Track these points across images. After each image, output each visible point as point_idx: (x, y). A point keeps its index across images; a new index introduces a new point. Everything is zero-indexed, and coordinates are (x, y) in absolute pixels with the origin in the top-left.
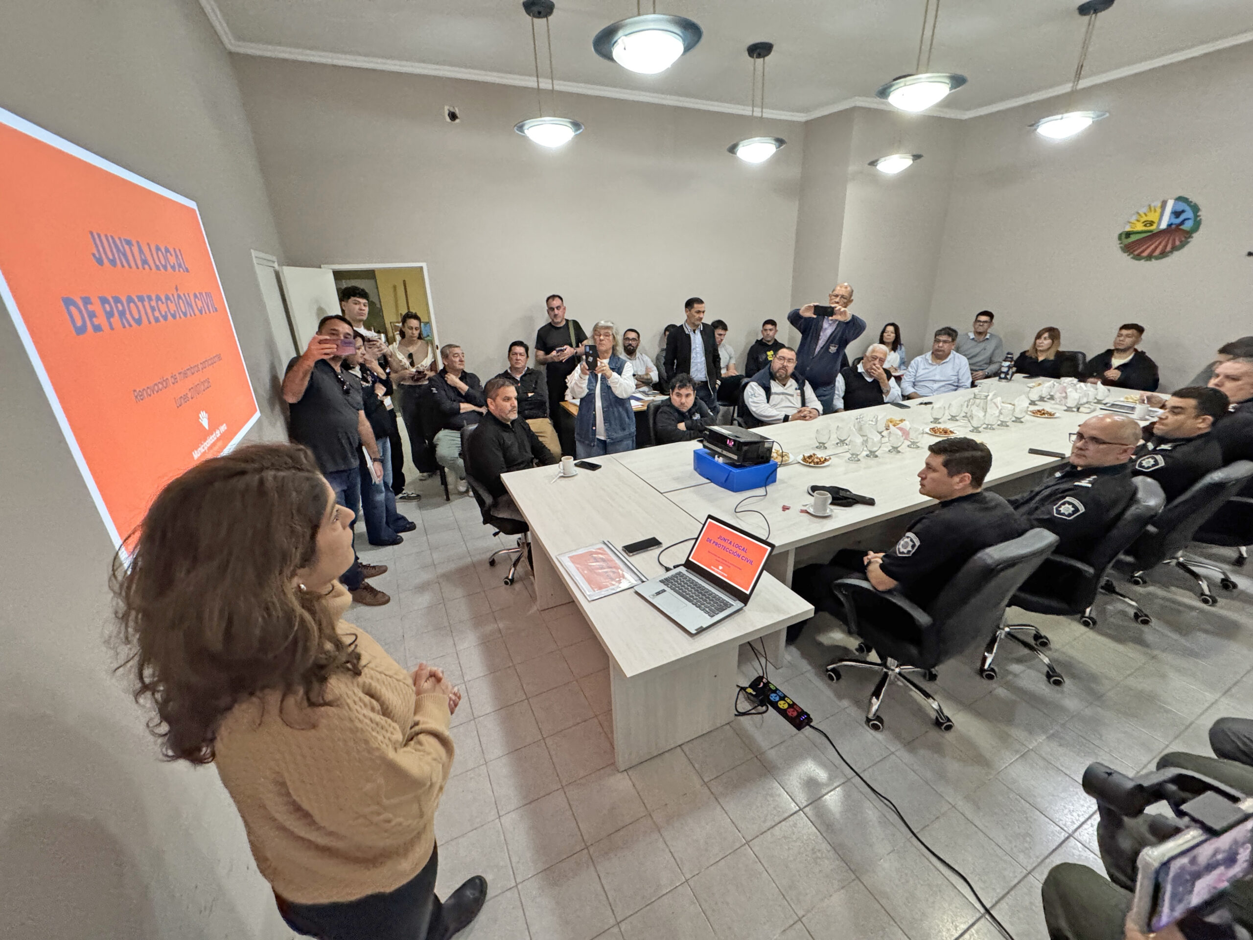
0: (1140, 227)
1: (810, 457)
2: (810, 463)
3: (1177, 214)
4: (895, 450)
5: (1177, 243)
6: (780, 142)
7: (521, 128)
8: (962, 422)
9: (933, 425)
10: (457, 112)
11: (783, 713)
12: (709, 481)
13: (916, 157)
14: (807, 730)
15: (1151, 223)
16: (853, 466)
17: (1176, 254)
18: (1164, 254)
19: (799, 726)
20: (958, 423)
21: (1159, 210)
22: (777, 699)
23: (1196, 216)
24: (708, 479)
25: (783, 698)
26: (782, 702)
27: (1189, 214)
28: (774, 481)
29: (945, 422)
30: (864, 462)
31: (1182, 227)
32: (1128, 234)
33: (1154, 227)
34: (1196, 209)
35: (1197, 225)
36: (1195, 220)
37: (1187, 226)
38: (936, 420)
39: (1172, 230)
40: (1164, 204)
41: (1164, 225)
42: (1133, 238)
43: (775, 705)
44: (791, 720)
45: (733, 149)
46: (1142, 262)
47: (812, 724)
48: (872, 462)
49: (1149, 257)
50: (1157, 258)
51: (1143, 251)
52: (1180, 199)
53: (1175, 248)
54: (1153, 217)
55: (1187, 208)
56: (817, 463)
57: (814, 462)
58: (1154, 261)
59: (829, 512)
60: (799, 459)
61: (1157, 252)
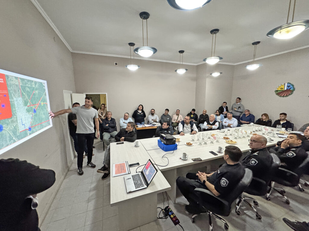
0: (279, 89)
1: (188, 143)
3: (288, 87)
4: (212, 142)
5: (290, 93)
6: (186, 70)
7: (126, 66)
9: (224, 136)
10: (117, 63)
11: (172, 218)
13: (221, 73)
14: (178, 225)
15: (282, 89)
16: (199, 146)
17: (290, 96)
18: (287, 96)
19: (176, 224)
20: (232, 136)
21: (284, 86)
22: (171, 214)
23: (293, 87)
25: (173, 214)
26: (172, 215)
27: (291, 87)
28: (176, 149)
29: (228, 136)
30: (203, 145)
31: (290, 90)
32: (277, 91)
33: (283, 89)
34: (293, 85)
35: (294, 89)
36: (293, 88)
37: (292, 89)
38: (226, 135)
39: (287, 90)
40: (285, 84)
41: (286, 89)
42: (278, 92)
43: (170, 216)
44: (174, 221)
45: (176, 71)
46: (282, 97)
47: (179, 224)
48: (205, 145)
49: (283, 96)
50: (286, 97)
51: (282, 95)
52: (288, 83)
53: (289, 95)
54: (283, 87)
55: (290, 85)
56: (190, 145)
57: (189, 144)
58: (285, 98)
59: (186, 159)
60: (186, 143)
61: (285, 95)
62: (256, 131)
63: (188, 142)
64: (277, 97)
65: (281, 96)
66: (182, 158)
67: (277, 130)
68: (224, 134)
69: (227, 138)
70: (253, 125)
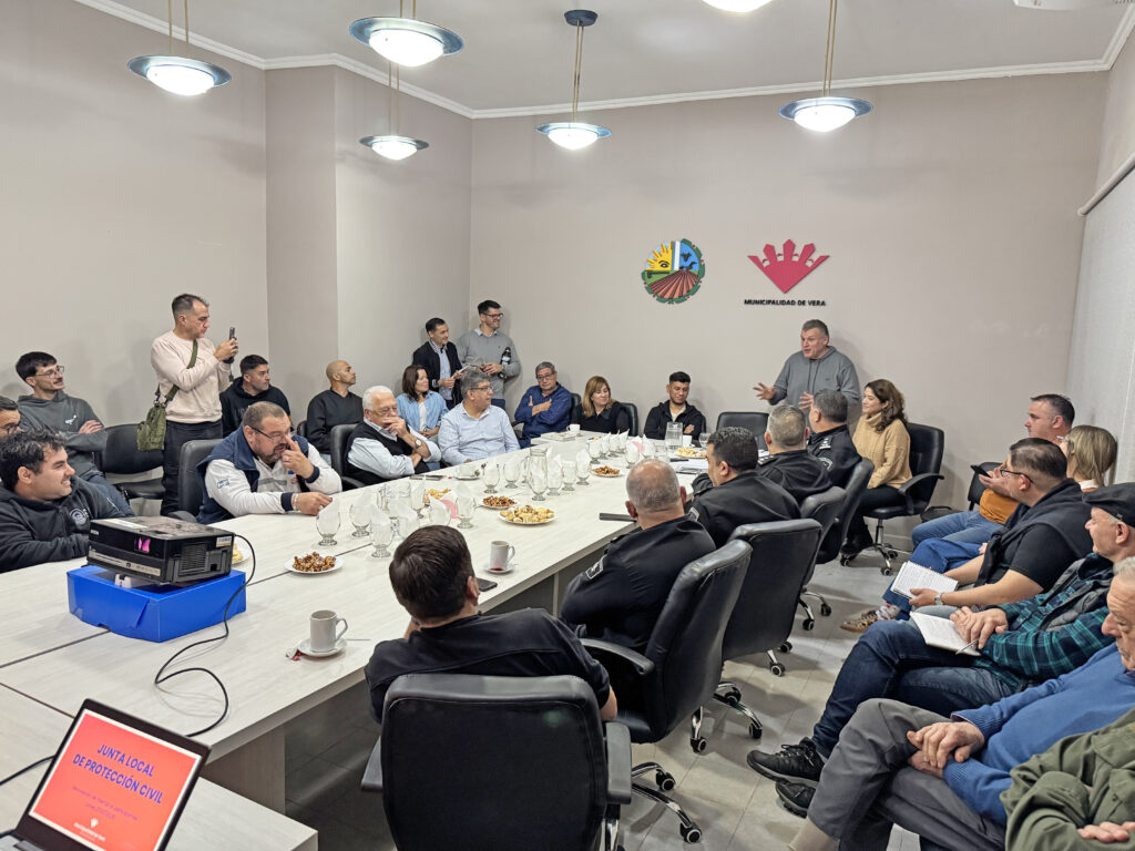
0: (658, 268)
1: (308, 559)
2: (308, 569)
3: (685, 257)
5: (691, 287)
6: (220, 74)
8: (523, 489)
9: (487, 496)
12: (102, 630)
13: (421, 146)
15: (666, 264)
17: (691, 298)
18: (682, 298)
20: (518, 490)
21: (670, 252)
23: (700, 262)
24: (100, 625)
27: (694, 258)
28: (242, 608)
29: (501, 490)
31: (691, 270)
32: (650, 274)
33: (669, 269)
34: (699, 254)
35: (702, 271)
36: (700, 265)
37: (695, 269)
38: (491, 488)
39: (684, 272)
40: (673, 247)
41: (677, 268)
42: (655, 278)
45: (139, 67)
46: (666, 304)
49: (671, 300)
50: (677, 302)
51: (665, 293)
52: (685, 242)
53: (689, 292)
54: (667, 257)
55: (691, 251)
56: (320, 568)
57: (311, 567)
58: (675, 305)
59: (337, 647)
60: (290, 564)
61: (676, 296)
62: (603, 456)
63: (301, 556)
64: (651, 300)
65: (662, 296)
66: (307, 650)
67: (671, 447)
68: (480, 485)
69: (505, 503)
70: (579, 435)
